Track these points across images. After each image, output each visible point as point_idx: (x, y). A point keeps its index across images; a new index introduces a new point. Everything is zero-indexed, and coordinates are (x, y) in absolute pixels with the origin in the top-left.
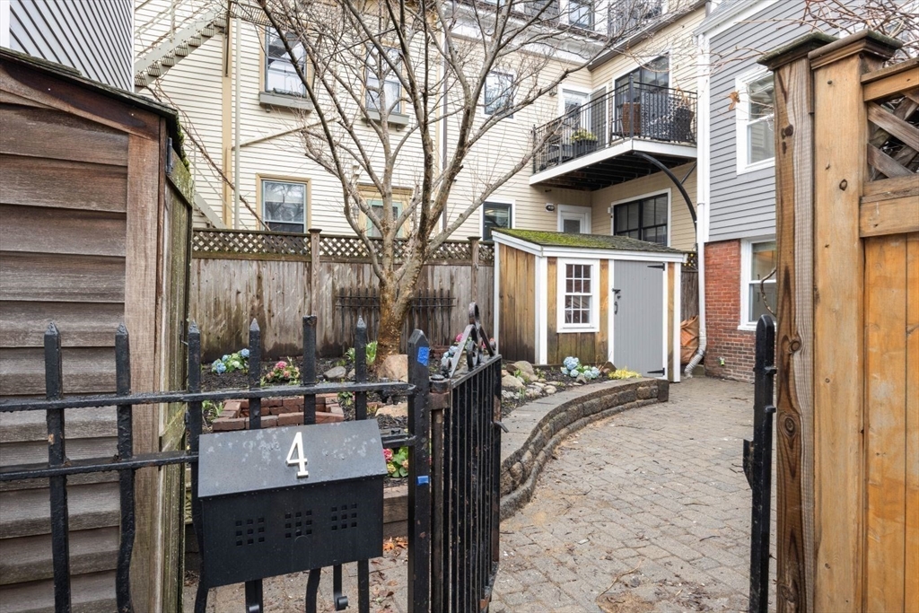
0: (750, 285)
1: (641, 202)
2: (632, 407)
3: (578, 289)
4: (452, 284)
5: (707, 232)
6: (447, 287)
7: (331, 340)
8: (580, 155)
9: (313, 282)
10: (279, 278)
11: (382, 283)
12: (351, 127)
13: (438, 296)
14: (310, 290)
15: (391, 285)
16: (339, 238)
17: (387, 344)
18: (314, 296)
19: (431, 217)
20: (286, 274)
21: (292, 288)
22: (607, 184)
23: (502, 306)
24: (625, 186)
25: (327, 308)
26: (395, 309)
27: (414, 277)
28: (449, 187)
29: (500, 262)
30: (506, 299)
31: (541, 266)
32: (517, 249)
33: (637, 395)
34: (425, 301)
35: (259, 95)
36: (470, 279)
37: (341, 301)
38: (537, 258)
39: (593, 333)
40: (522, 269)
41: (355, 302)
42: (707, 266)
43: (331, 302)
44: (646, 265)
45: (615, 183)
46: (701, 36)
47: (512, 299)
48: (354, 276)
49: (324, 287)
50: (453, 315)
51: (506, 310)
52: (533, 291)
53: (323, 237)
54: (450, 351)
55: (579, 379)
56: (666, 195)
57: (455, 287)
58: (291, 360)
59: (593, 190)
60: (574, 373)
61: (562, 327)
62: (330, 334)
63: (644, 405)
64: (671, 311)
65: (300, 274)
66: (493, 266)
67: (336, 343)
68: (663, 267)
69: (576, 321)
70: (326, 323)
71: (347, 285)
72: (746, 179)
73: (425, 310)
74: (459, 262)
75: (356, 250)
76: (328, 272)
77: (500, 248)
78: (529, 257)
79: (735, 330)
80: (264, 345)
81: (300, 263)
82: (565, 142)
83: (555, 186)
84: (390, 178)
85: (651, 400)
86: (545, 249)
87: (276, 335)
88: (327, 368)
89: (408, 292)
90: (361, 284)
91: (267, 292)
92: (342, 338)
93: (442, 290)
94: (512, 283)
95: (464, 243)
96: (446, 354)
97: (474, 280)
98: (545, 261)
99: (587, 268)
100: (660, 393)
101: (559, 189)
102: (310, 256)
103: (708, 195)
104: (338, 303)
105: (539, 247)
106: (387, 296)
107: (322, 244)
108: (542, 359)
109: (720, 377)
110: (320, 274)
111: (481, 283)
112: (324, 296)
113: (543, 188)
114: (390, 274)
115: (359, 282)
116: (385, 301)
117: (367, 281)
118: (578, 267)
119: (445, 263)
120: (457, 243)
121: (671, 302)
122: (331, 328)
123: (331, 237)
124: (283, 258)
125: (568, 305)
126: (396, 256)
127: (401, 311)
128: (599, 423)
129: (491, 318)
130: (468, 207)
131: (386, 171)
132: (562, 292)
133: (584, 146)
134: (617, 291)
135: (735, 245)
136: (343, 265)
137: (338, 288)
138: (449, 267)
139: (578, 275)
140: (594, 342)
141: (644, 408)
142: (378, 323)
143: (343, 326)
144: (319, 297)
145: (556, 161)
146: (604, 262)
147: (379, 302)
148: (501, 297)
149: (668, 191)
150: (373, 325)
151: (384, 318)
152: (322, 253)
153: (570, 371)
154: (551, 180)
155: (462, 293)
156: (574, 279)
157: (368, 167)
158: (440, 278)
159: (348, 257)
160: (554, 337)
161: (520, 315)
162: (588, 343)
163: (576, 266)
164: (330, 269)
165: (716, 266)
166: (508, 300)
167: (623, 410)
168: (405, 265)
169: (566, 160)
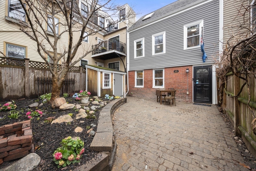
0: (137, 79)
1: (114, 63)
2: (121, 105)
3: (107, 79)
4: (75, 77)
5: (129, 69)
6: (73, 78)
7: (33, 93)
8: (103, 52)
9: (26, 75)
10: (10, 73)
11: (53, 76)
12: (41, 24)
13: (71, 80)
14: (25, 78)
15: (56, 76)
16: (37, 62)
17: (55, 94)
18: (26, 79)
19: (71, 57)
20: (13, 72)
21: (16, 77)
22: (107, 59)
23: (88, 83)
24: (111, 60)
25: (32, 84)
26: (58, 84)
27: (65, 74)
28: (77, 49)
29: (88, 72)
30: (89, 81)
31: (99, 74)
32: (92, 69)
33: (122, 102)
34: (67, 81)
35: (5, 17)
36: (79, 76)
37: (38, 81)
38: (98, 72)
39: (110, 89)
40: (94, 74)
41: (43, 81)
42: (129, 75)
43: (34, 82)
44: (119, 75)
45: (109, 59)
46: (128, 32)
47: (91, 81)
48: (43, 74)
49: (31, 77)
50: (75, 85)
51: (89, 84)
52: (97, 79)
53: (30, 62)
54: (75, 95)
55: (110, 100)
56: (119, 62)
57: (75, 78)
58: (14, 101)
59: (104, 60)
60: (108, 98)
61: (104, 87)
62: (33, 91)
63: (123, 104)
64: (124, 84)
65: (20, 72)
66: (86, 73)
67: (35, 94)
68: (122, 75)
69: (106, 86)
70: (32, 88)
71: (40, 76)
72: (136, 60)
73: (67, 84)
74: (77, 72)
75: (43, 66)
76: (32, 72)
77: (88, 69)
78: (96, 71)
79: (134, 87)
80: (2, 96)
81: (20, 69)
82: (100, 49)
83: (97, 58)
84: (56, 44)
85: (124, 103)
86: (100, 69)
87: (8, 92)
88: (30, 104)
89: (63, 79)
90: (45, 76)
91: (4, 78)
92: (38, 92)
93: (72, 79)
94: (91, 77)
95: (78, 67)
96: (74, 95)
97: (81, 77)
98: (100, 72)
99: (109, 74)
100: (125, 101)
101: (98, 59)
102: (25, 67)
103: (129, 62)
104: (37, 82)
105: (99, 69)
106: (55, 79)
107: (30, 63)
108: (99, 95)
109: (131, 96)
110: (29, 73)
111: (82, 77)
112: (31, 80)
113: (94, 58)
114: (56, 73)
115: (44, 76)
116: (54, 81)
117: (47, 75)
118: (107, 74)
119: (73, 72)
120: (76, 67)
121: (124, 82)
122: (33, 89)
123: (34, 62)
124: (12, 67)
125: (105, 83)
126: (58, 69)
127: (60, 84)
128: (117, 110)
129: (85, 85)
130: (82, 56)
131: (55, 42)
132: (104, 80)
133: (104, 50)
134: (114, 80)
135: (134, 72)
136: (38, 70)
137: (36, 77)
138: (74, 73)
139: (107, 76)
140: (110, 91)
141: (123, 105)
142: (52, 87)
143: (38, 89)
144: (29, 80)
145: (97, 53)
146: (112, 73)
147: (52, 82)
148: (88, 81)
149: (119, 61)
150: (50, 88)
151: (54, 86)
152: (30, 66)
153: (107, 98)
154: (96, 57)
155: (77, 80)
156: (106, 77)
157: (48, 39)
158: (71, 76)
159: (40, 68)
160: (102, 90)
161: (93, 85)
162: (109, 91)
163: (106, 74)
164: (33, 72)
165: (130, 75)
166: (90, 82)
167: (120, 106)
168: (61, 71)
169: (100, 53)
